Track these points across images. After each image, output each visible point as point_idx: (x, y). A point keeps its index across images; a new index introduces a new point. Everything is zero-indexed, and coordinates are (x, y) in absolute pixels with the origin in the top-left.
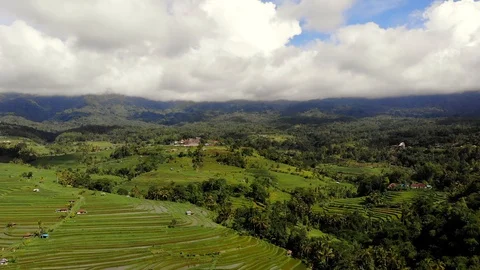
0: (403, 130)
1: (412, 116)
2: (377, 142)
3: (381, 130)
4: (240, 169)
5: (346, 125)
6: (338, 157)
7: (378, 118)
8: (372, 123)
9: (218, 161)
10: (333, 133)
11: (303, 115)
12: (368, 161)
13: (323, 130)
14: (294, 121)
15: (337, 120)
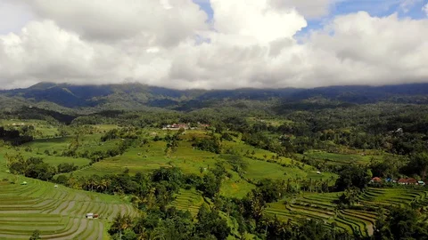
0: (402, 115)
1: (415, 102)
2: (375, 128)
3: (381, 115)
4: (214, 155)
5: (348, 110)
6: (332, 143)
7: (380, 104)
8: (374, 109)
9: (193, 145)
10: (333, 118)
11: (307, 101)
12: (361, 148)
13: (324, 115)
14: (297, 107)
15: (339, 106)
